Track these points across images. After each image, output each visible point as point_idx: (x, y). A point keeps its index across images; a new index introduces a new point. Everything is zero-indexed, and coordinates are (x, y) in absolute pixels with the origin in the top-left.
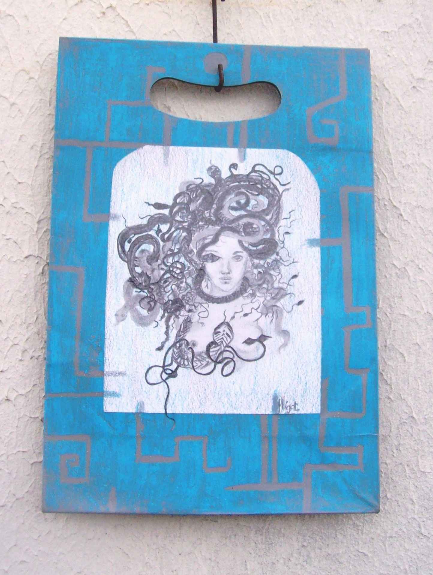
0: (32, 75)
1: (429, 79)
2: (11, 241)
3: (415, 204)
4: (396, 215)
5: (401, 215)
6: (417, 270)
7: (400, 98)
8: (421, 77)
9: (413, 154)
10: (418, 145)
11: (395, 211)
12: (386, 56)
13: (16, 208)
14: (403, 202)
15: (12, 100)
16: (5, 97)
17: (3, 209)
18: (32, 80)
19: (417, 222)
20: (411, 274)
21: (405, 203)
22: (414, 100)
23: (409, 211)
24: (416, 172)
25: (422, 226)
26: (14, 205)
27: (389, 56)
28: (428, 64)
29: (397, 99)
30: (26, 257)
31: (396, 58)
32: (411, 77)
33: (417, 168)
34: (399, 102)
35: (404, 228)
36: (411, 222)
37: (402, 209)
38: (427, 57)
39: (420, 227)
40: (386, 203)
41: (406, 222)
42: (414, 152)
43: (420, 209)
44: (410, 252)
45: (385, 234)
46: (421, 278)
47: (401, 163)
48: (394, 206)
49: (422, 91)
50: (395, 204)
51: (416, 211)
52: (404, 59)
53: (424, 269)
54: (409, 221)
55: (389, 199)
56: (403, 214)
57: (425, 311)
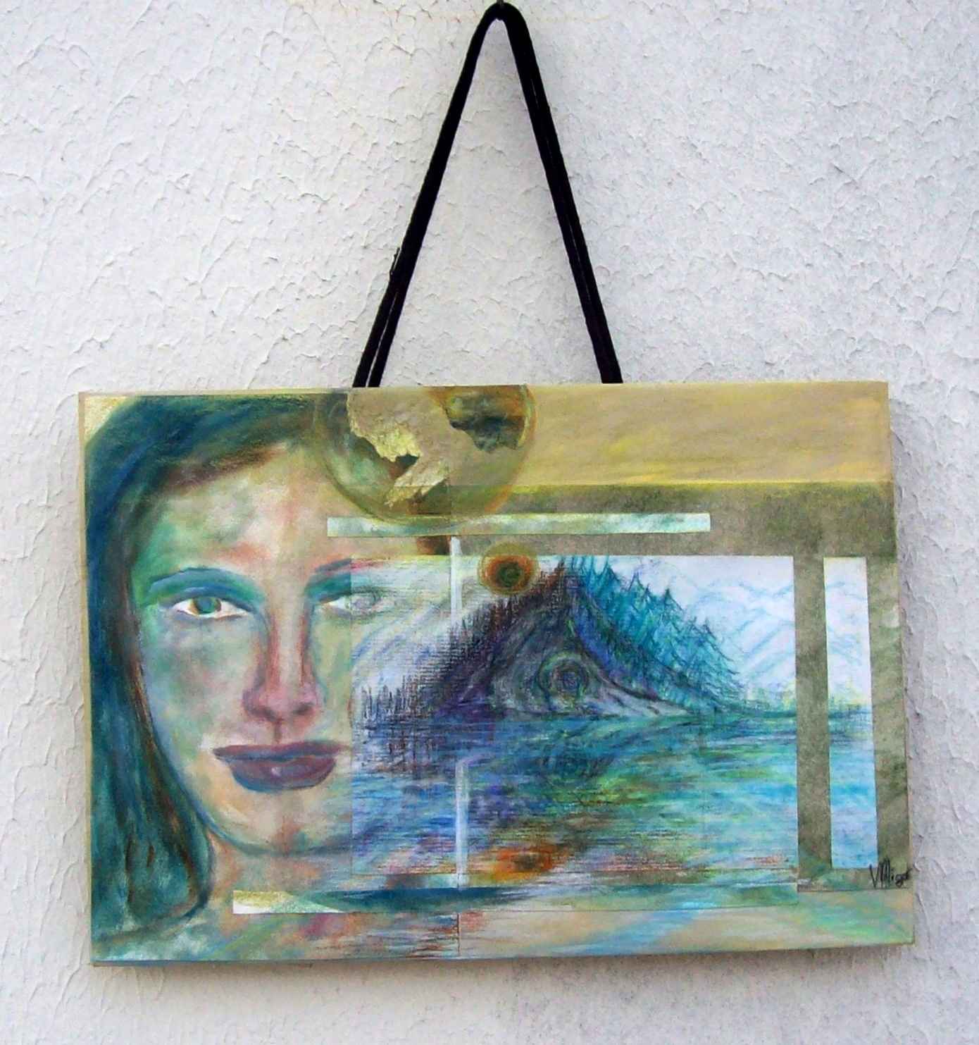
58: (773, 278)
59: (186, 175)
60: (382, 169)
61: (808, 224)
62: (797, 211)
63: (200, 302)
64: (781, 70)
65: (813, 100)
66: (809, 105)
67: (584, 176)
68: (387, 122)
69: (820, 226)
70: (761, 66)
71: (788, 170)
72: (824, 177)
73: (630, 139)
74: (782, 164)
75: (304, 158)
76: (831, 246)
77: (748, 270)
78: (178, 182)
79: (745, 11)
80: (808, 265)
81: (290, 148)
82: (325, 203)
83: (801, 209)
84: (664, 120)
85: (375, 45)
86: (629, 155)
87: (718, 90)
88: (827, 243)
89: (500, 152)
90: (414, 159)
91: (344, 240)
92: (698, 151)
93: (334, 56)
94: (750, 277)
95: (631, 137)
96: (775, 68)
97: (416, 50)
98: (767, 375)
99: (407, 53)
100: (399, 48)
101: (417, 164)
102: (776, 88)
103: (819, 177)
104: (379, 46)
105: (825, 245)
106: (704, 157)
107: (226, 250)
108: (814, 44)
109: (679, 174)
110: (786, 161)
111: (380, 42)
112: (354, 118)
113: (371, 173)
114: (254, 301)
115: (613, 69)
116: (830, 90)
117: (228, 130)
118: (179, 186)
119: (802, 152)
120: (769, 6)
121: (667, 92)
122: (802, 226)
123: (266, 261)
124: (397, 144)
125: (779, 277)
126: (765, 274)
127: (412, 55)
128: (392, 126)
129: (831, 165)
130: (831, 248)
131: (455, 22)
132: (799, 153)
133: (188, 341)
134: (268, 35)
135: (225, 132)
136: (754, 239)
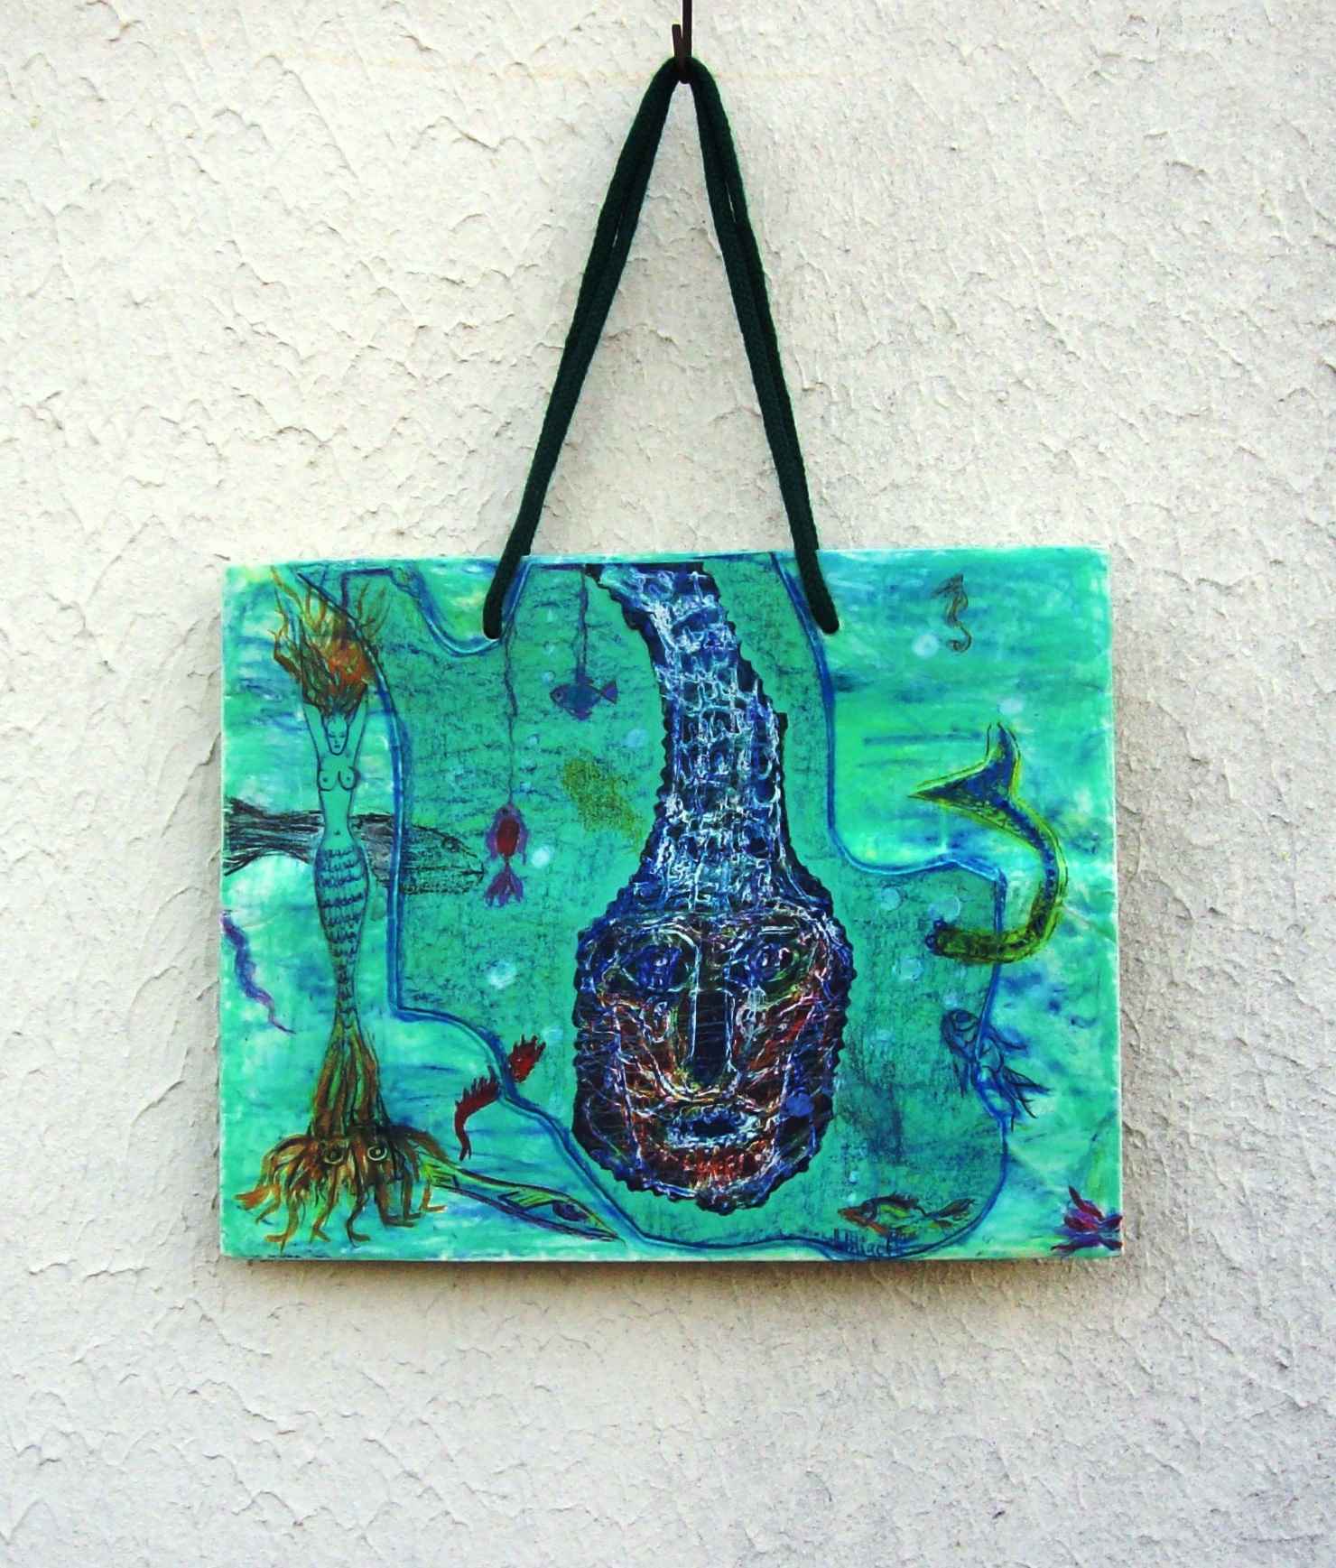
0: (287, 65)
1: (1130, 56)
2: (249, 401)
3: (1091, 318)
4: (1050, 342)
5: (1062, 342)
6: (1094, 455)
7: (1065, 98)
8: (1111, 50)
9: (1092, 215)
10: (1103, 196)
11: (1048, 333)
12: (1034, 8)
13: (258, 333)
14: (1066, 314)
15: (247, 118)
16: (234, 113)
17: (233, 336)
18: (289, 76)
19: (1095, 355)
20: (1080, 464)
21: (1071, 318)
22: (1096, 101)
23: (1079, 333)
24: (1097, 251)
25: (1106, 365)
26: (255, 328)
27: (1042, 7)
28: (1129, 23)
29: (1058, 99)
30: (281, 432)
31: (1057, 12)
32: (1089, 52)
33: (1099, 243)
34: (1062, 104)
35: (1067, 368)
36: (1084, 357)
37: (1062, 329)
38: (1126, 8)
39: (1102, 367)
40: (1029, 317)
41: (1073, 359)
42: (1092, 211)
43: (1103, 329)
44: (1079, 417)
45: (1027, 382)
46: (1103, 474)
47: (1064, 233)
48: (1048, 324)
49: (1113, 80)
50: (1048, 318)
51: (1095, 333)
52: (1075, 14)
53: (1108, 455)
54: (1078, 354)
55: (1037, 309)
56: (1065, 338)
57: (1110, 541)
58: (1209, 591)
59: (57, 394)
60: (436, 377)
61: (1274, 481)
62: (1254, 455)
63: (80, 642)
64: (1222, 172)
65: (1286, 235)
66: (1276, 243)
67: (833, 389)
68: (445, 285)
69: (1297, 484)
70: (1182, 165)
71: (1237, 373)
72: (1308, 387)
73: (924, 313)
74: (1225, 361)
75: (285, 359)
76: (1323, 525)
77: (1156, 572)
78: (40, 406)
79: (1152, 57)
80: (1276, 562)
81: (259, 338)
82: (322, 446)
83: (1261, 450)
84: (993, 274)
85: (422, 133)
86: (920, 343)
87: (1097, 213)
88: (1314, 519)
89: (668, 340)
90: (498, 359)
91: (361, 518)
92: (1056, 336)
93: (342, 156)
94: (1161, 586)
95: (924, 307)
96: (1210, 171)
97: (502, 142)
98: (1195, 785)
99: (485, 146)
100: (470, 138)
101: (505, 367)
102: (1213, 208)
103: (1295, 386)
104: (432, 132)
105: (1308, 521)
106: (1070, 348)
107: (132, 541)
108: (1286, 122)
109: (1019, 382)
110: (1234, 354)
111: (430, 127)
112: (381, 279)
113: (411, 384)
114: (185, 642)
115: (890, 174)
116: (1318, 213)
117: (136, 304)
118: (41, 414)
119: (1264, 336)
120: (1199, 47)
121: (999, 219)
122: (1265, 485)
123: (212, 560)
124: (466, 327)
125: (1216, 585)
126: (1191, 582)
127: (495, 151)
128: (457, 294)
129: (1321, 363)
130: (1320, 530)
131: (578, 85)
132: (1257, 340)
133: (58, 720)
134: (217, 115)
135: (132, 309)
136: (1168, 510)
